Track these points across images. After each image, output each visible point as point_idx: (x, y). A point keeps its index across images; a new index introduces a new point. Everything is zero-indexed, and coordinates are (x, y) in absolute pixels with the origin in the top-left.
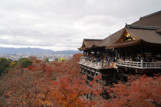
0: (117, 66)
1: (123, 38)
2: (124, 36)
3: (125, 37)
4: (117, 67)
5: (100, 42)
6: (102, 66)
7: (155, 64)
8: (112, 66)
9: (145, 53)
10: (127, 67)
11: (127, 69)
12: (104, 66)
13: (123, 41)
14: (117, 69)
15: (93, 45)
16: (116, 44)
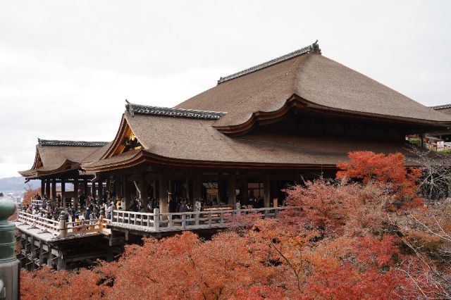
0: (108, 227)
1: (123, 143)
2: (124, 136)
3: (126, 139)
4: (108, 232)
5: (93, 150)
6: (65, 229)
7: (197, 217)
8: (100, 229)
9: (205, 184)
10: (128, 229)
11: (129, 235)
12: (69, 231)
13: (124, 152)
14: (109, 235)
15: (67, 160)
16: (107, 160)
